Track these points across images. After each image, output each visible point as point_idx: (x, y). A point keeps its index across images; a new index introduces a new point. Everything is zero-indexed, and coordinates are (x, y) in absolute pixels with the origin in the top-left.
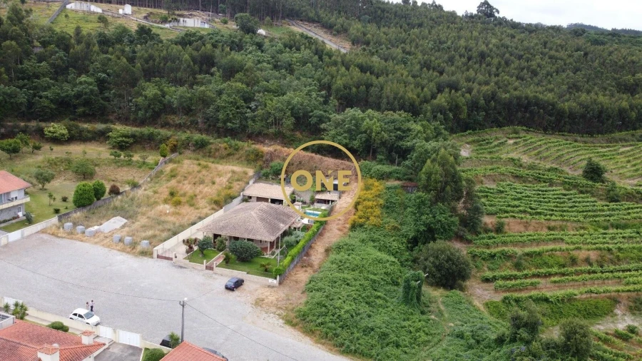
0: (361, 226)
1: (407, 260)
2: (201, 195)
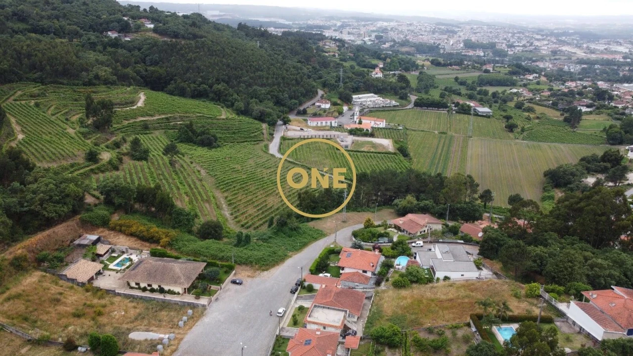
2: (84, 301)
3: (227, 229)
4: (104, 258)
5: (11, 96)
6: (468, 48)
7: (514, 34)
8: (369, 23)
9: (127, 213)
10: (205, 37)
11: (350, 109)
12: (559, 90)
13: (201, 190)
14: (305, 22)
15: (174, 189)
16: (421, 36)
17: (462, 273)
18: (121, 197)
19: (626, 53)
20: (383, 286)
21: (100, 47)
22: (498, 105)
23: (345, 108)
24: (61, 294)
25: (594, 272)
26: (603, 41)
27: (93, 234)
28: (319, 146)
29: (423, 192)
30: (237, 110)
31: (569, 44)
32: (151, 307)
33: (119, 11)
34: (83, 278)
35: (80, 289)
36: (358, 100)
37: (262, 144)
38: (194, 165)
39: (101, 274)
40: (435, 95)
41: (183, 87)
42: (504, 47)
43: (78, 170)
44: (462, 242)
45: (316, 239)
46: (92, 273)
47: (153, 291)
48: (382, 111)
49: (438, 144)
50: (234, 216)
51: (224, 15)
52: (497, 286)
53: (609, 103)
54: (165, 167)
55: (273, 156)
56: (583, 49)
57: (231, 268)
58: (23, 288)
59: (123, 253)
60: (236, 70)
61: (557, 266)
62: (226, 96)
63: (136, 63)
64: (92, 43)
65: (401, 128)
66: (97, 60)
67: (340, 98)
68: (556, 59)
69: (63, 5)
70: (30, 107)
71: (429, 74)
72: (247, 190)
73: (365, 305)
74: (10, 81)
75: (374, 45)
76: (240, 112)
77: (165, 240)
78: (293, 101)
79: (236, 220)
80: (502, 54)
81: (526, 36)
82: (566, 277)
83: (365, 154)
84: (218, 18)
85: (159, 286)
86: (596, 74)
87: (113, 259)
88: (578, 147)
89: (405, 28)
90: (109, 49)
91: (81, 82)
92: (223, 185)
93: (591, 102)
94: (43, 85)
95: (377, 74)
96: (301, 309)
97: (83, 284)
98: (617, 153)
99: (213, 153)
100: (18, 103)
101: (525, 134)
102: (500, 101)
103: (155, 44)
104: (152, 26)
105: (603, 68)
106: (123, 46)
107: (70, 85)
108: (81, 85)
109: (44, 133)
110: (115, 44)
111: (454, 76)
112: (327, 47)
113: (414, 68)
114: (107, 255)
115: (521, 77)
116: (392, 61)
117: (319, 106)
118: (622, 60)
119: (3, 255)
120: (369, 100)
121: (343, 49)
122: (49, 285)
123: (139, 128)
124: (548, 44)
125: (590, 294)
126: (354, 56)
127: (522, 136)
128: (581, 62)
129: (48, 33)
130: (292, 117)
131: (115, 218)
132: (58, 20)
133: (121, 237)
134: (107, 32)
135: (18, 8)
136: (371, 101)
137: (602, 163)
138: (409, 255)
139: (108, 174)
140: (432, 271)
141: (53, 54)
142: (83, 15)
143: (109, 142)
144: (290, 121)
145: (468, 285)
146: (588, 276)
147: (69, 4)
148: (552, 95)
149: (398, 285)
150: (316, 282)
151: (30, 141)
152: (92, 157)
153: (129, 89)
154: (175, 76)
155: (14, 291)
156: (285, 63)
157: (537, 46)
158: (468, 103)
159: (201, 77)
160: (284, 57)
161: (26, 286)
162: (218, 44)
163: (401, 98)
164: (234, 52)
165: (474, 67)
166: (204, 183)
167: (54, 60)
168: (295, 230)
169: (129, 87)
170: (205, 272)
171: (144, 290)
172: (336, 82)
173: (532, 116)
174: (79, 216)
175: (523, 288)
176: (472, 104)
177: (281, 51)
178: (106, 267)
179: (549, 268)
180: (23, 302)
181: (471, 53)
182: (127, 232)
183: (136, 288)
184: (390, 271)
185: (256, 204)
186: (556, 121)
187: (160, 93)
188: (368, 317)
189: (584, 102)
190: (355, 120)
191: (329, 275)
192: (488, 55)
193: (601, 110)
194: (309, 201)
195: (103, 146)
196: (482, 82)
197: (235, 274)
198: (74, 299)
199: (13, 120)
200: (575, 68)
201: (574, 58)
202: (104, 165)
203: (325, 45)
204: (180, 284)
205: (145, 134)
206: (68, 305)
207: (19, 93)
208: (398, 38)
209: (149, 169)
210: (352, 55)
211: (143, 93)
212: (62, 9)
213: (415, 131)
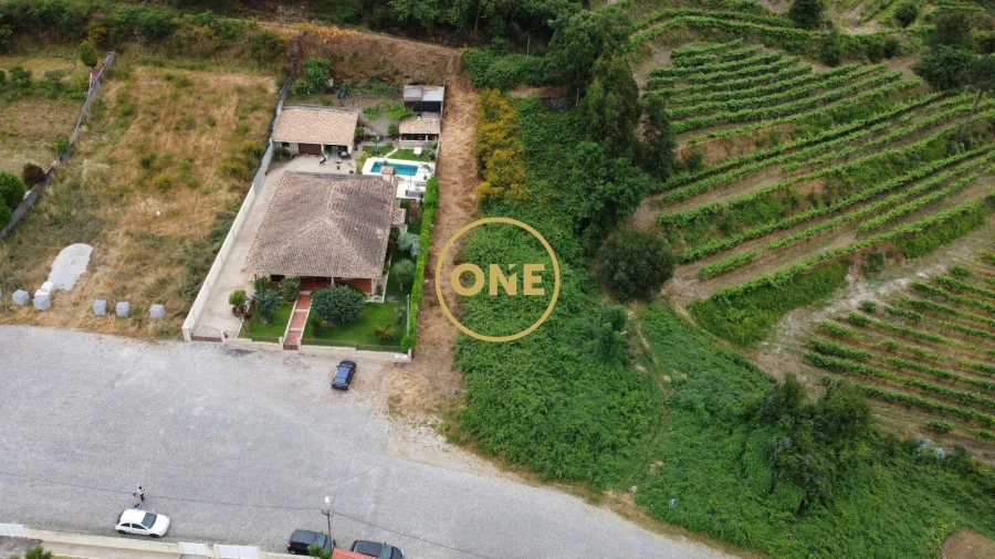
0: (499, 200)
1: (577, 256)
2: (199, 157)
46: (314, 139)
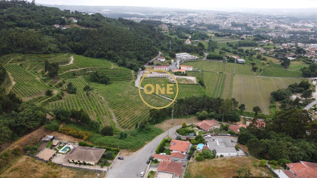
2: (47, 171)
3: (115, 129)
4: (56, 147)
5: (8, 61)
6: (234, 26)
7: (256, 19)
8: (184, 14)
9: (67, 124)
10: (103, 26)
11: (175, 61)
12: (279, 48)
13: (102, 109)
14: (152, 14)
15: (89, 109)
16: (210, 21)
17: (229, 153)
18: (64, 116)
19: (312, 27)
20: (191, 160)
21: (51, 33)
22: (248, 57)
23: (172, 61)
24: (36, 167)
25: (292, 153)
26: (301, 22)
27: (51, 135)
28: (160, 82)
29: (211, 107)
30: (119, 64)
31: (283, 23)
32: (80, 172)
33: (60, 13)
34: (47, 158)
35: (46, 164)
36: (179, 56)
37: (132, 81)
38: (98, 95)
39: (55, 155)
40: (217, 52)
41: (92, 53)
42: (251, 25)
43: (42, 100)
44: (230, 135)
45: (158, 134)
46: (51, 156)
47: (80, 164)
48: (191, 62)
49: (219, 79)
50: (119, 122)
51: (112, 11)
52: (246, 160)
53: (304, 55)
54: (84, 97)
55: (137, 88)
56: (291, 26)
57: (117, 151)
58: (18, 165)
59: (66, 144)
60: (118, 43)
61: (274, 150)
62: (113, 56)
63: (69, 41)
64: (47, 31)
65: (200, 71)
66: (50, 41)
67: (170, 56)
68: (277, 31)
69: (32, 12)
70: (18, 66)
71: (214, 41)
72: (125, 107)
73: (183, 170)
74: (8, 53)
75: (186, 25)
76: (121, 65)
77: (85, 137)
78: (147, 58)
79: (119, 124)
80: (250, 29)
81: (262, 20)
82: (279, 156)
83: (183, 85)
84: (109, 13)
85: (84, 162)
86: (298, 39)
87: (60, 148)
88: (288, 79)
89: (202, 17)
90: (55, 34)
91: (42, 52)
92: (113, 105)
93: (294, 54)
94: (23, 54)
95: (188, 42)
96: (152, 172)
97: (47, 162)
98: (307, 83)
99: (108, 87)
100: (12, 64)
101: (262, 72)
102: (249, 55)
103: (78, 31)
104: (76, 21)
105: (301, 35)
106: (62, 32)
107: (37, 54)
108: (42, 54)
109: (25, 81)
110: (58, 31)
111: (227, 42)
112: (163, 28)
113: (206, 38)
114: (58, 145)
115: (260, 41)
116: (195, 35)
117: (160, 60)
118: (310, 31)
119: (8, 148)
120: (184, 56)
121: (171, 28)
122: (31, 162)
123: (71, 75)
124: (273, 24)
125: (290, 165)
126: (177, 32)
127: (260, 73)
128: (290, 32)
129: (25, 26)
130: (146, 66)
131: (61, 126)
132: (30, 20)
133: (64, 136)
134: (54, 25)
135: (10, 14)
136: (185, 57)
137: (299, 88)
138: (204, 143)
139: (57, 102)
140: (214, 152)
141: (28, 38)
142: (42, 16)
143: (57, 84)
144: (145, 69)
145: (232, 160)
146: (289, 155)
147: (35, 11)
148: (275, 51)
149: (198, 160)
150: (159, 158)
151: (19, 86)
152: (49, 93)
153: (65, 55)
154: (88, 47)
155: (14, 166)
156: (142, 38)
157: (268, 25)
158: (233, 57)
159: (101, 47)
160: (142, 35)
161: (20, 163)
162: (109, 29)
163: (200, 55)
164: (117, 34)
165: (236, 37)
166: (104, 105)
167: (29, 42)
168: (148, 130)
169: (66, 54)
170: (105, 153)
171: (76, 163)
172: (168, 47)
173: (265, 62)
174: (44, 126)
175: (258, 162)
176: (235, 57)
177: (140, 32)
178: (57, 152)
179: (271, 151)
180: (19, 172)
181: (235, 29)
182: (67, 134)
183: (72, 163)
184: (194, 152)
185: (129, 115)
186: (277, 65)
187: (81, 56)
188: (184, 176)
189: (291, 55)
190: (177, 67)
191: (165, 154)
192: (243, 29)
193: (300, 59)
194: (155, 114)
195: (53, 86)
196: (240, 45)
197: (120, 154)
198: (43, 169)
199: (10, 74)
200: (286, 36)
201: (286, 31)
202: (55, 97)
203: (162, 27)
204: (94, 160)
205: (74, 78)
206: (40, 173)
207: (12, 59)
208: (198, 22)
209: (77, 98)
210: (176, 32)
211: (72, 56)
212: (32, 14)
213: (207, 72)
